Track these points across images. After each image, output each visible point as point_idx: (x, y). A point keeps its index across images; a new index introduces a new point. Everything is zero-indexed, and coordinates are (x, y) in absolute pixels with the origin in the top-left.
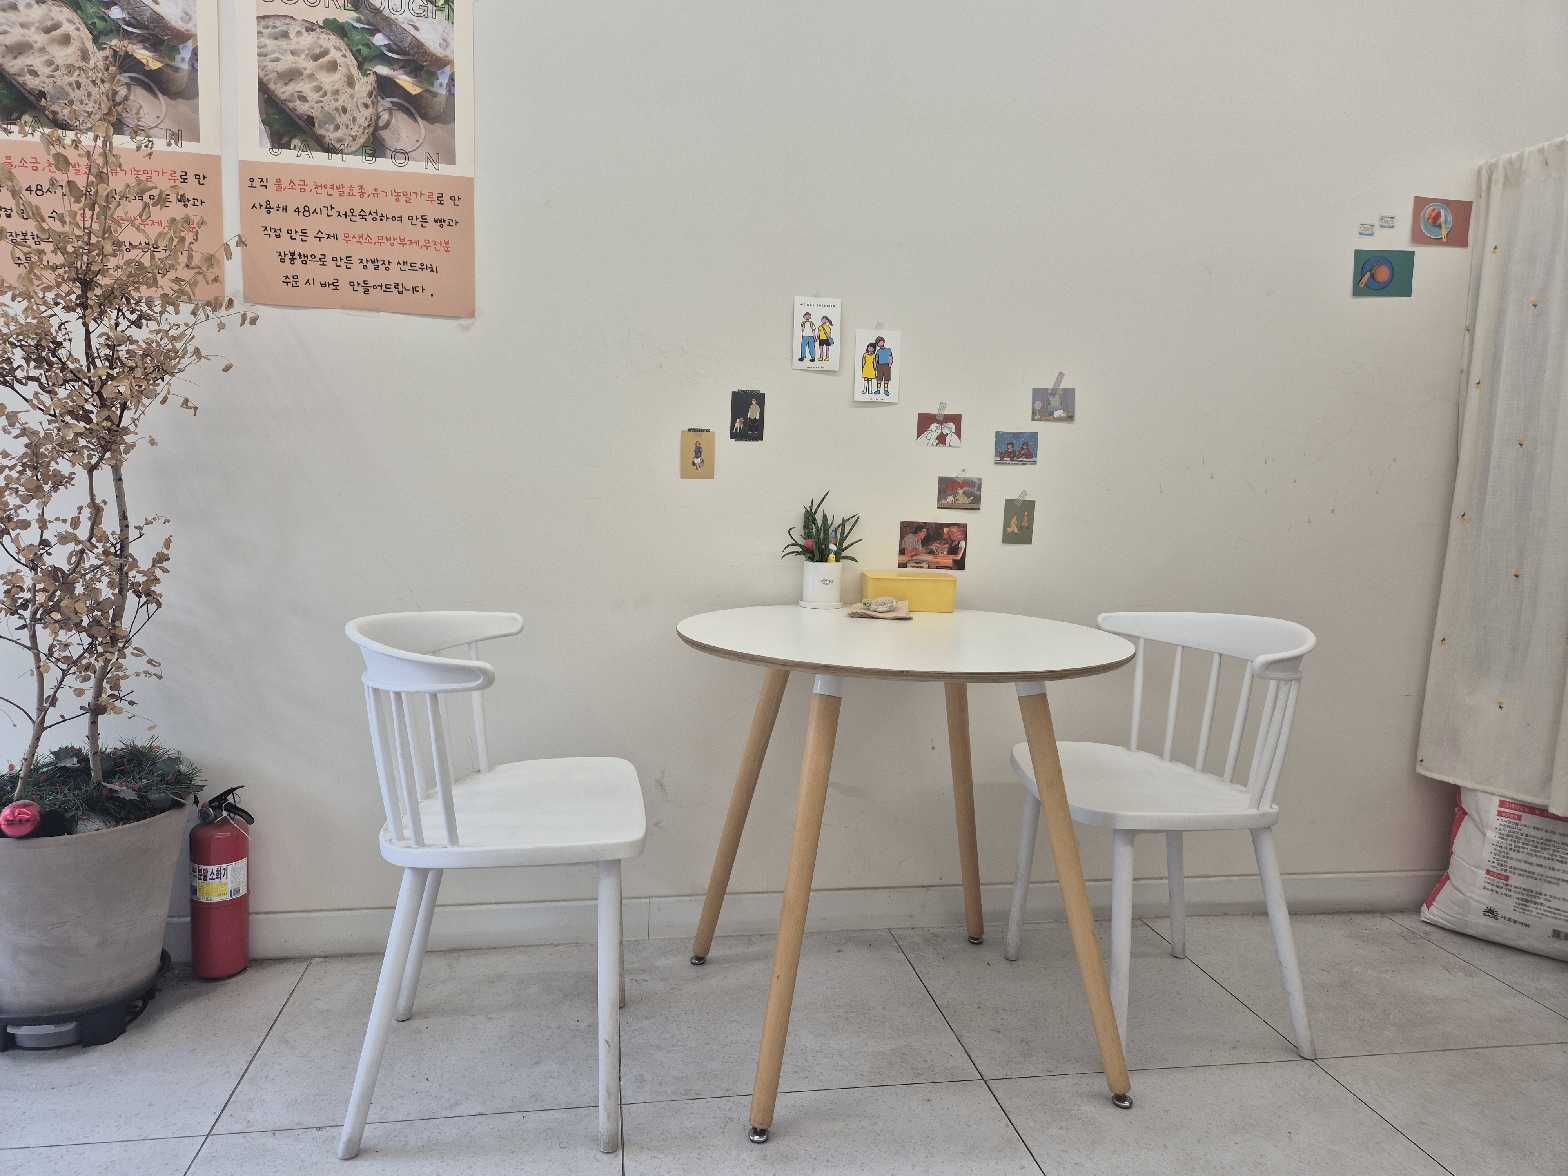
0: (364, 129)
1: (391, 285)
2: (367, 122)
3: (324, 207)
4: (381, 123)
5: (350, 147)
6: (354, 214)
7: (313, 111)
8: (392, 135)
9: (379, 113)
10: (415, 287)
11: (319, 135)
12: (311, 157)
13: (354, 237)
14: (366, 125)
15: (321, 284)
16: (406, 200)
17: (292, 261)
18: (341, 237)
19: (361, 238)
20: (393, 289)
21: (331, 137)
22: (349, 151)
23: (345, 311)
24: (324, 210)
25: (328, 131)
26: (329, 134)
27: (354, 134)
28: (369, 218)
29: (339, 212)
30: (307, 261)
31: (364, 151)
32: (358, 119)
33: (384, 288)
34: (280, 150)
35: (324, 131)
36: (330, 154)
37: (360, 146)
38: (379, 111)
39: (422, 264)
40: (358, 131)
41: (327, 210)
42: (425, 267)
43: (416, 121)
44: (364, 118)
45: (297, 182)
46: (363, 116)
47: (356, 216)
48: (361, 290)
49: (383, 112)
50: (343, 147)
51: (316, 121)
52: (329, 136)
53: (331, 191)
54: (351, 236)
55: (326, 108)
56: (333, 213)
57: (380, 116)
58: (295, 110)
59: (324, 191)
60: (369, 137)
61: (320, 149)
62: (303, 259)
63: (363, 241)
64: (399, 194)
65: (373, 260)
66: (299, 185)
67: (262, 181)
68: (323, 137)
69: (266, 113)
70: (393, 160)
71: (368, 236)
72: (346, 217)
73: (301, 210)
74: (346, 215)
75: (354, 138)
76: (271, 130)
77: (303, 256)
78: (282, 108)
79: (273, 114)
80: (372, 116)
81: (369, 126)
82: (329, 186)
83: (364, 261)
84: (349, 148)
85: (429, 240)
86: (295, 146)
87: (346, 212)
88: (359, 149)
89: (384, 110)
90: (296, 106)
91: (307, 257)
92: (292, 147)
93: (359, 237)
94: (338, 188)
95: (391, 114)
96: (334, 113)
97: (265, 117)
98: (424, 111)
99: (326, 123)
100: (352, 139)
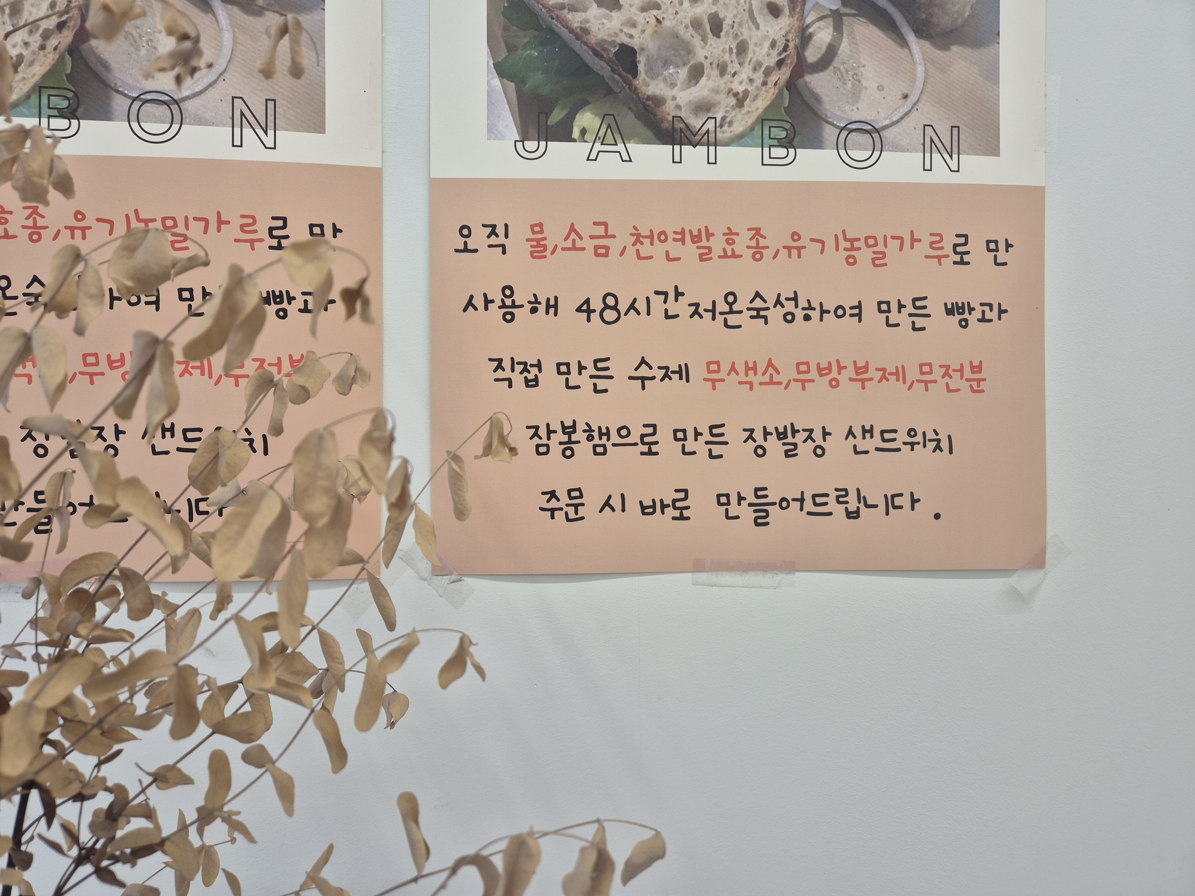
0: (768, 72)
1: (827, 495)
2: (774, 54)
3: (657, 293)
4: (812, 55)
5: (731, 123)
6: (735, 308)
7: (633, 31)
8: (839, 84)
9: (808, 26)
10: (893, 496)
11: (649, 98)
12: (625, 157)
13: (733, 369)
14: (772, 61)
15: (643, 508)
16: (874, 260)
17: (568, 451)
18: (697, 372)
19: (751, 373)
20: (833, 506)
21: (679, 101)
22: (728, 135)
23: (703, 576)
24: (657, 301)
25: (673, 85)
26: (675, 92)
27: (740, 89)
28: (775, 314)
29: (697, 305)
30: (609, 445)
31: (766, 132)
32: (751, 47)
33: (809, 506)
34: (543, 144)
35: (662, 85)
36: (677, 148)
37: (756, 122)
38: (808, 21)
39: (912, 432)
40: (751, 80)
41: (665, 302)
42: (919, 438)
43: (903, 42)
44: (767, 44)
45: (586, 229)
46: (765, 37)
47: (740, 312)
48: (747, 514)
49: (817, 24)
50: (710, 125)
51: (642, 59)
52: (674, 98)
53: (675, 249)
54: (725, 368)
55: (668, 23)
56: (682, 308)
57: (811, 36)
58: (586, 31)
59: (659, 250)
60: (780, 94)
61: (649, 133)
62: (596, 441)
63: (756, 380)
64: (856, 244)
65: (781, 430)
66: (592, 237)
67: (493, 233)
68: (658, 101)
69: (507, 44)
70: (842, 152)
71: (770, 364)
72: (714, 318)
73: (597, 304)
74: (713, 311)
75: (741, 100)
76: (520, 93)
77: (596, 434)
78: (551, 30)
79: (525, 46)
80: (790, 37)
81: (780, 63)
82: (671, 236)
83: (758, 435)
84: (726, 128)
85: (930, 365)
86: (583, 132)
87: (714, 303)
88: (752, 128)
89: (821, 18)
90: (587, 21)
91: (608, 434)
92: (576, 133)
93: (747, 369)
94: (696, 239)
95: (838, 27)
96: (688, 34)
97: (504, 53)
98: (923, 16)
99: (666, 63)
100: (733, 101)
